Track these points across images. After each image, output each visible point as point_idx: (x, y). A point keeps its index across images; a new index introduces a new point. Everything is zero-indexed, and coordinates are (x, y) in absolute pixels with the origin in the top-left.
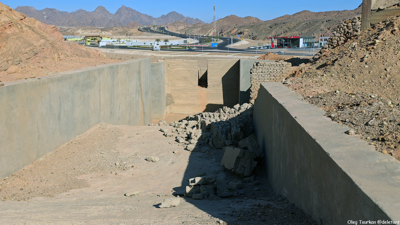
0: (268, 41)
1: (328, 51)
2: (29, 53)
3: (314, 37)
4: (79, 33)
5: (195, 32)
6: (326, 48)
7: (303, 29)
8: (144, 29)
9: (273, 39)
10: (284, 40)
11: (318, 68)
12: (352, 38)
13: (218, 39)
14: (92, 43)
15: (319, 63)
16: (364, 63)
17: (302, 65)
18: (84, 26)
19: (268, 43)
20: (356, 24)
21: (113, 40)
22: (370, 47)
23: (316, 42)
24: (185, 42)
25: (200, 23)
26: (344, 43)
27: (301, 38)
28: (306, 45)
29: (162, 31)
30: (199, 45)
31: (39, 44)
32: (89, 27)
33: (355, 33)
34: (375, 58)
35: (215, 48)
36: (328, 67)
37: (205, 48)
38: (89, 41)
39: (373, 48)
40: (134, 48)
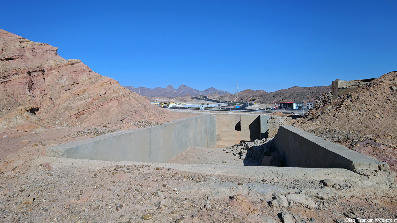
0: (272, 105)
1: (313, 111)
2: (133, 112)
3: (303, 103)
4: (157, 100)
5: (225, 99)
6: (312, 110)
7: (295, 97)
8: (194, 97)
9: (276, 104)
10: (283, 105)
11: (308, 120)
12: (328, 104)
13: (240, 104)
14: (164, 106)
15: (309, 117)
16: (335, 117)
17: (298, 119)
18: (159, 96)
19: (272, 106)
20: (330, 96)
21: (176, 104)
22: (338, 109)
23: (304, 106)
24: (219, 105)
25: (228, 94)
26: (323, 107)
27: (294, 103)
28: (298, 107)
29: (205, 98)
30: (228, 107)
31: (138, 106)
32: (163, 97)
33: (330, 101)
34: (341, 115)
35: (238, 109)
36: (315, 119)
37: (232, 109)
38: (163, 105)
39: (340, 109)
40: (188, 108)
